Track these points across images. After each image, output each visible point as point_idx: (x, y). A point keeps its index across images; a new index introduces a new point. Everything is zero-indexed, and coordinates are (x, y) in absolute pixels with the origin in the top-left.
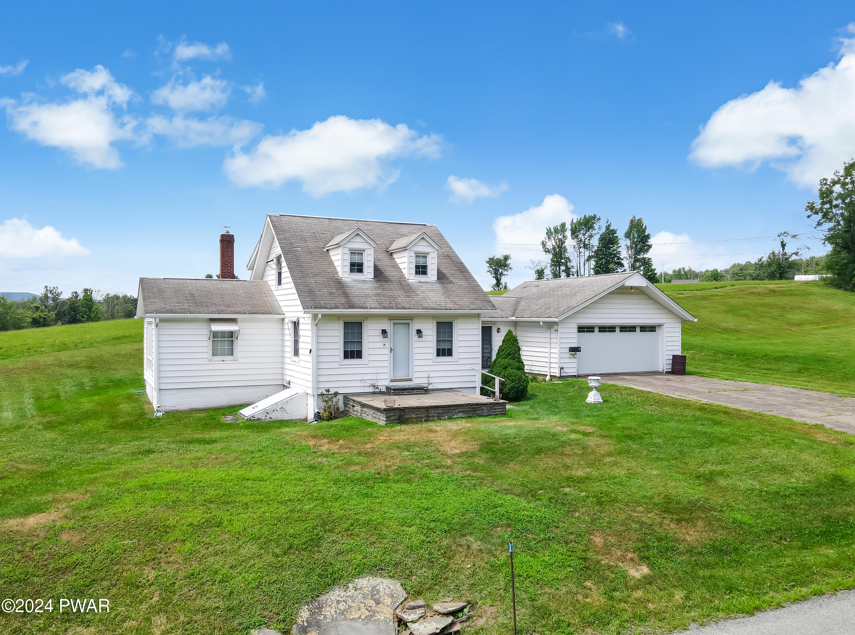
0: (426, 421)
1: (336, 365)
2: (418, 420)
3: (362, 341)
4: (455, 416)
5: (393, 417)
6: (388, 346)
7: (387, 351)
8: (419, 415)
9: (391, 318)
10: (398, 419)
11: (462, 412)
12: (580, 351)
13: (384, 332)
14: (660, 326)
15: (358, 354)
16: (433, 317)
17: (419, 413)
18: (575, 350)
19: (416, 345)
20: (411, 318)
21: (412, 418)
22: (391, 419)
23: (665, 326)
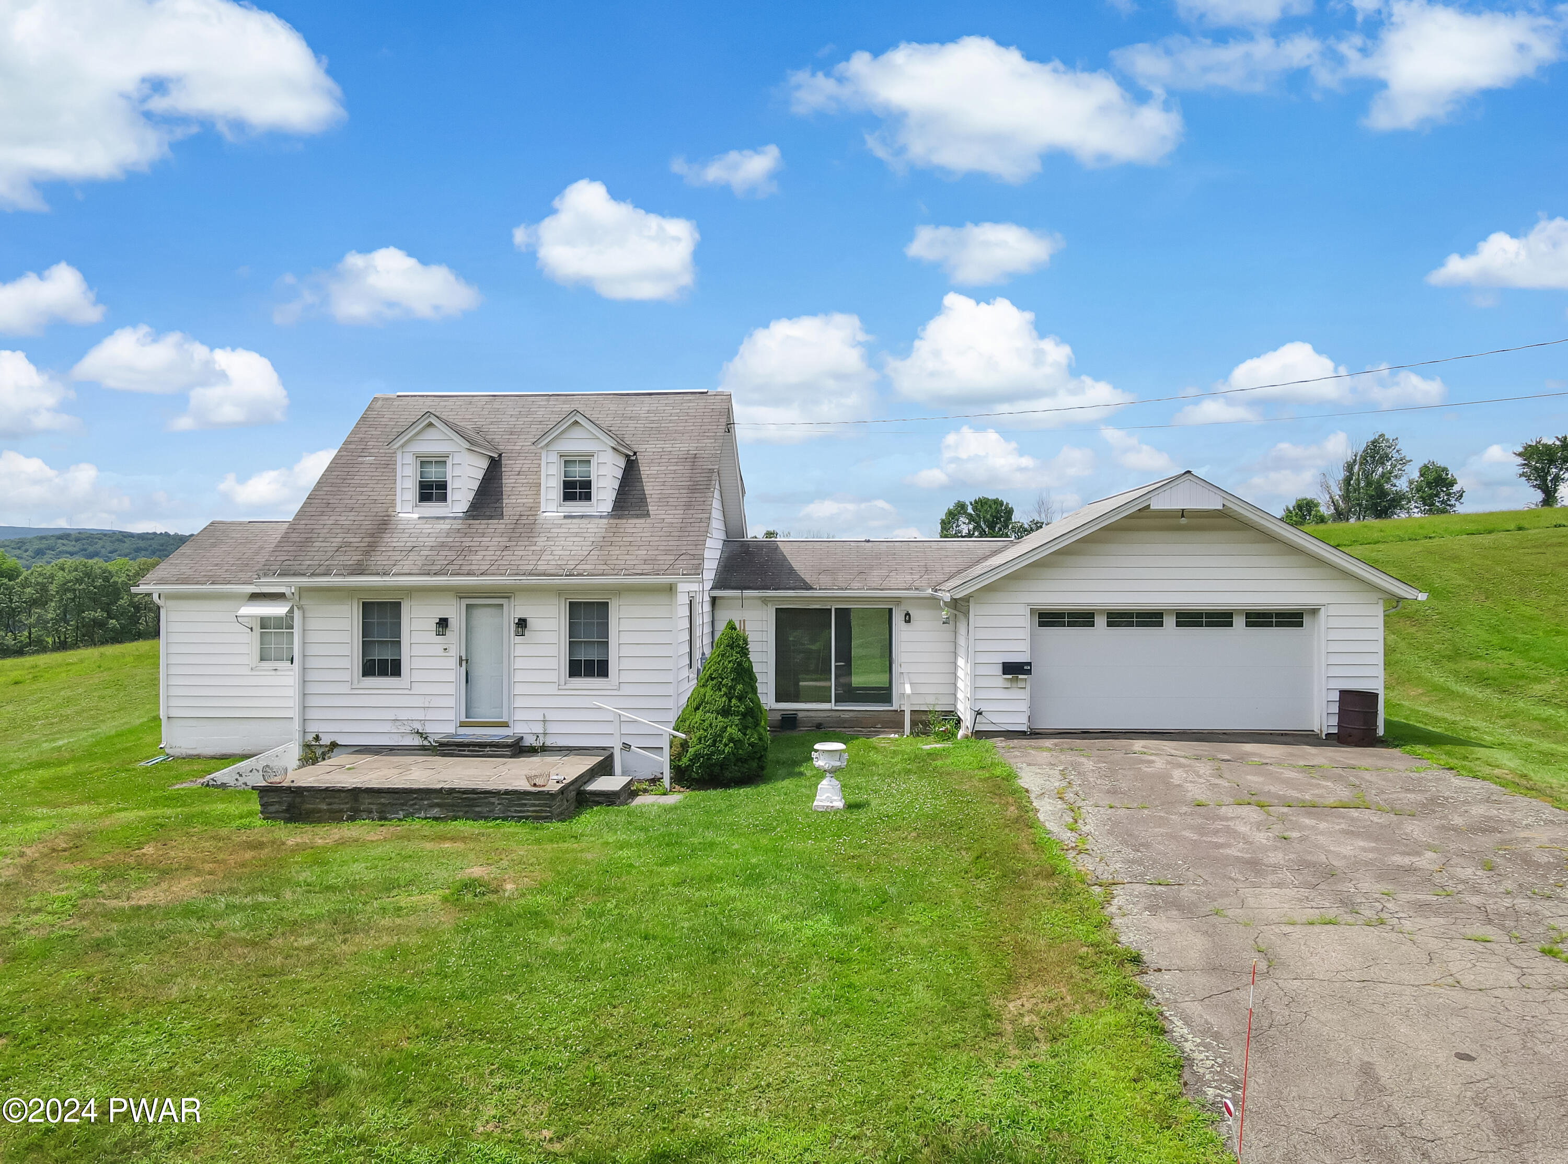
0: (352, 819)
1: (345, 689)
2: (335, 817)
3: (400, 641)
4: (422, 815)
5: (277, 806)
6: (454, 652)
7: (453, 663)
8: (335, 807)
9: (461, 593)
10: (287, 811)
11: (437, 805)
12: (1029, 672)
13: (443, 623)
14: (1314, 612)
15: (392, 668)
16: (560, 592)
17: (337, 800)
18: (1013, 669)
19: (520, 650)
20: (505, 594)
21: (320, 811)
22: (272, 809)
23: (1322, 613)
